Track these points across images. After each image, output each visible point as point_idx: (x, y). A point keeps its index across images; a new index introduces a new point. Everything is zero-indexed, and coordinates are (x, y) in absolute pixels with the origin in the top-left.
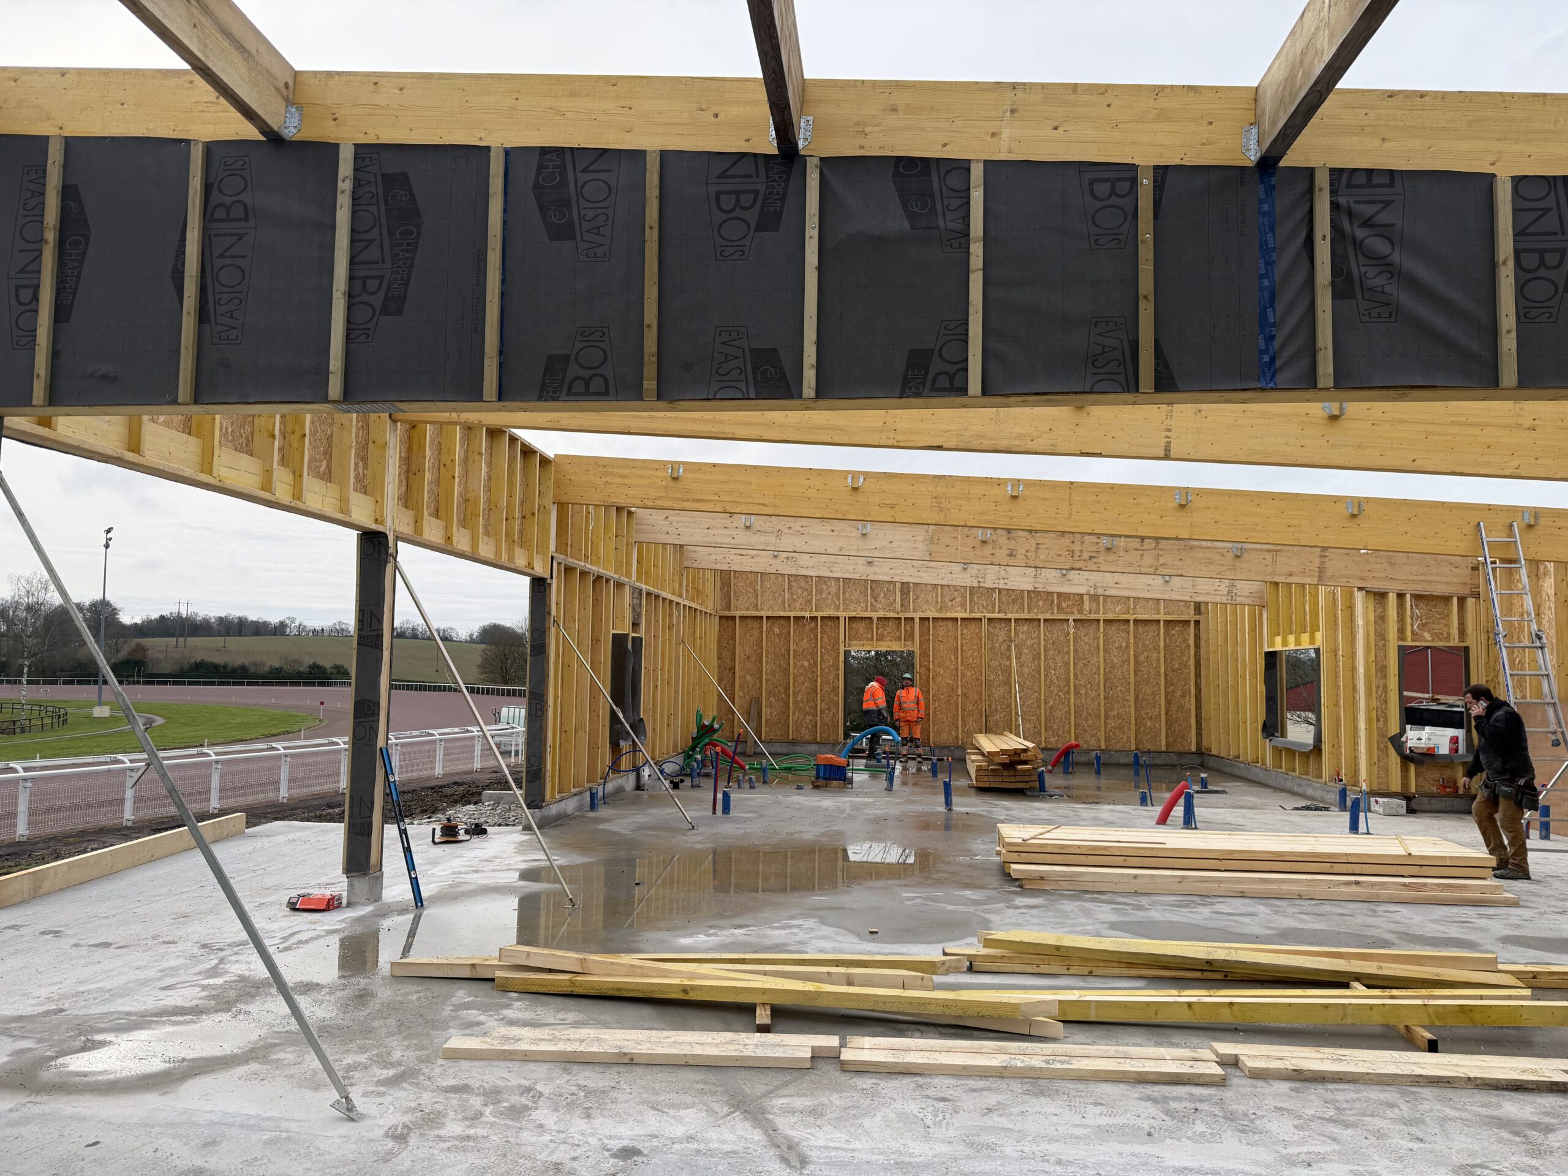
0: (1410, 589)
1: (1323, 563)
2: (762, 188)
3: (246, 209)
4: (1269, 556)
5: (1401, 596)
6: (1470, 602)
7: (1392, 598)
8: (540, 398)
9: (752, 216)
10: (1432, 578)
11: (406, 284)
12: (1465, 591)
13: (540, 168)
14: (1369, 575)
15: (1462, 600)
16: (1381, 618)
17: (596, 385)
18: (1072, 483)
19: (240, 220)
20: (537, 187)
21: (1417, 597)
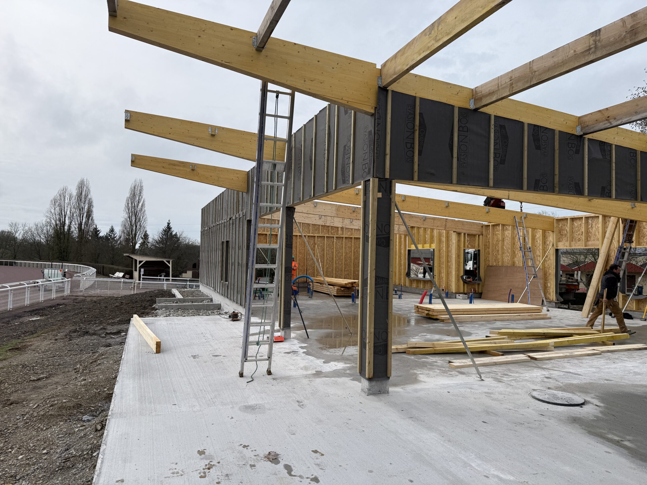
0: (467, 232)
1: (446, 223)
2: (576, 143)
3: (468, 129)
4: (432, 221)
5: (465, 234)
6: (481, 236)
7: (463, 234)
8: (534, 191)
9: (574, 149)
10: (472, 229)
11: (505, 156)
12: (480, 233)
13: (534, 130)
14: (457, 227)
15: (479, 236)
16: (459, 241)
17: (545, 188)
18: (419, 197)
19: (465, 131)
20: (533, 135)
21: (468, 235)
